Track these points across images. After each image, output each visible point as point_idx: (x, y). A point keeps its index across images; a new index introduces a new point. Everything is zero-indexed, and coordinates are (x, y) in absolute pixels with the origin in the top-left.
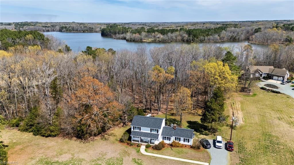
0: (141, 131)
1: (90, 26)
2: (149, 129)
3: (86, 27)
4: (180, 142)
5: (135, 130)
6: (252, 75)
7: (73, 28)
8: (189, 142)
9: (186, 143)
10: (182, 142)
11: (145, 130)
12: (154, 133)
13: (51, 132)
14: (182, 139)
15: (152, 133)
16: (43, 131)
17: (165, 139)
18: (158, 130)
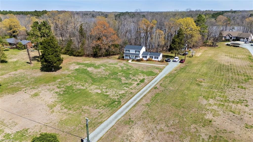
0: (130, 52)
1: (106, 14)
2: (134, 51)
3: (103, 14)
4: (152, 59)
5: (126, 52)
6: (223, 38)
7: (93, 14)
8: (157, 59)
9: (156, 60)
10: (153, 59)
11: (132, 51)
12: (137, 53)
13: (79, 54)
14: (154, 57)
15: (136, 53)
16: (74, 53)
17: (144, 58)
18: (139, 51)
